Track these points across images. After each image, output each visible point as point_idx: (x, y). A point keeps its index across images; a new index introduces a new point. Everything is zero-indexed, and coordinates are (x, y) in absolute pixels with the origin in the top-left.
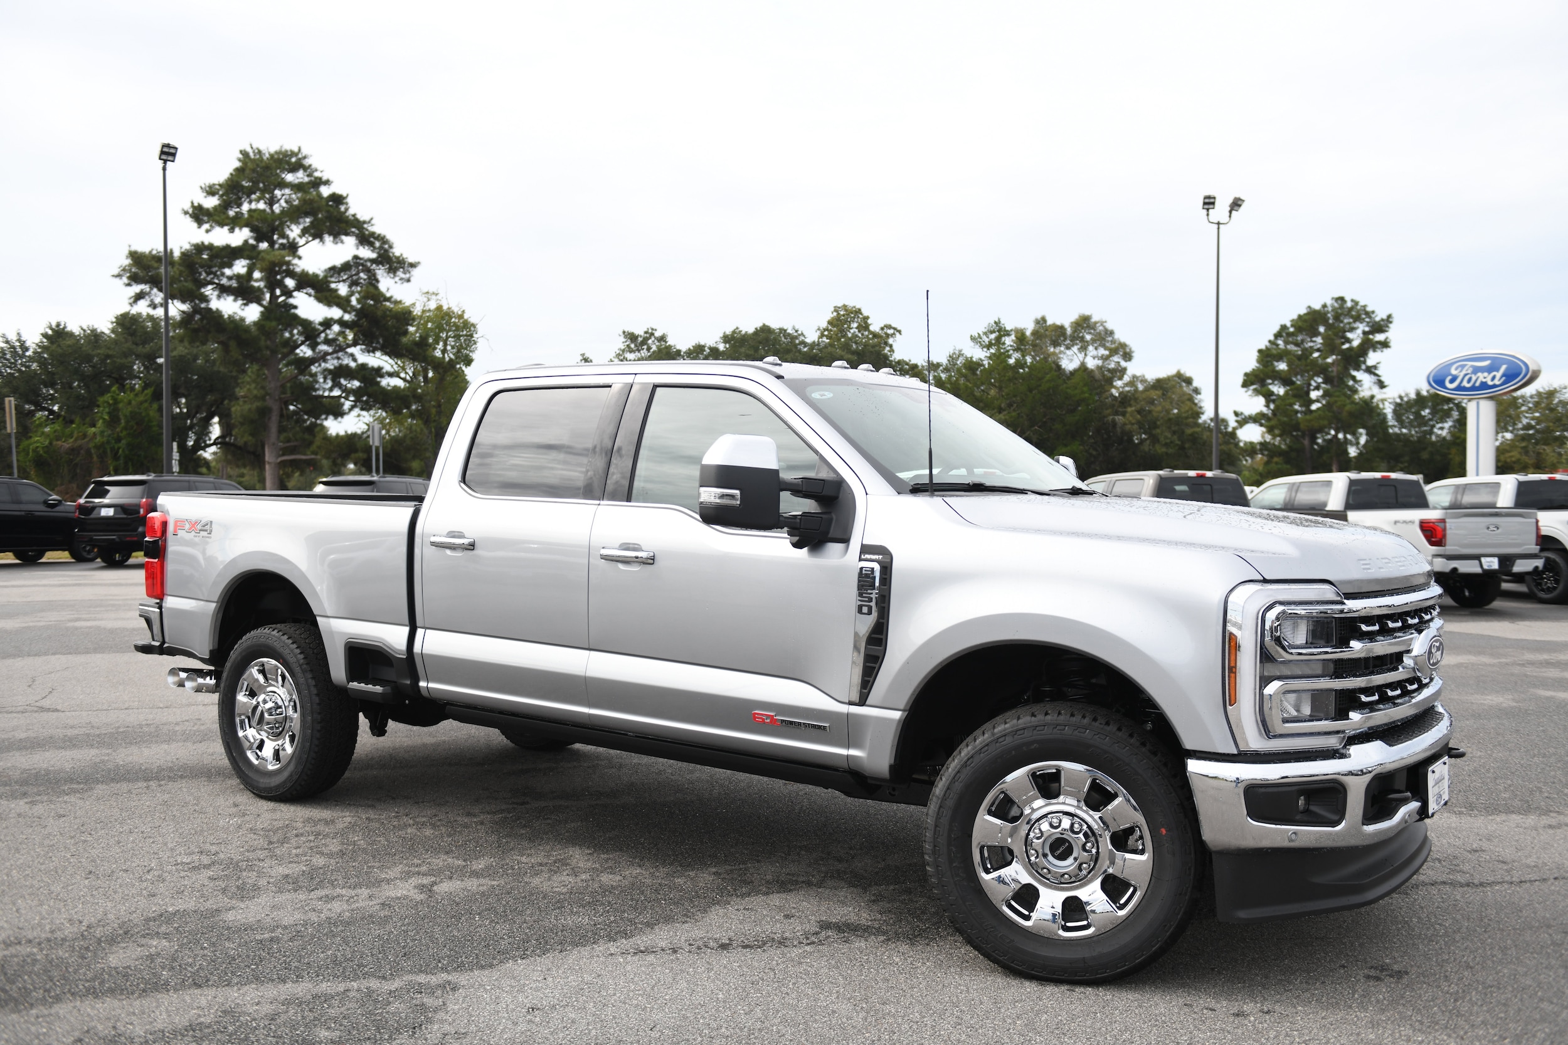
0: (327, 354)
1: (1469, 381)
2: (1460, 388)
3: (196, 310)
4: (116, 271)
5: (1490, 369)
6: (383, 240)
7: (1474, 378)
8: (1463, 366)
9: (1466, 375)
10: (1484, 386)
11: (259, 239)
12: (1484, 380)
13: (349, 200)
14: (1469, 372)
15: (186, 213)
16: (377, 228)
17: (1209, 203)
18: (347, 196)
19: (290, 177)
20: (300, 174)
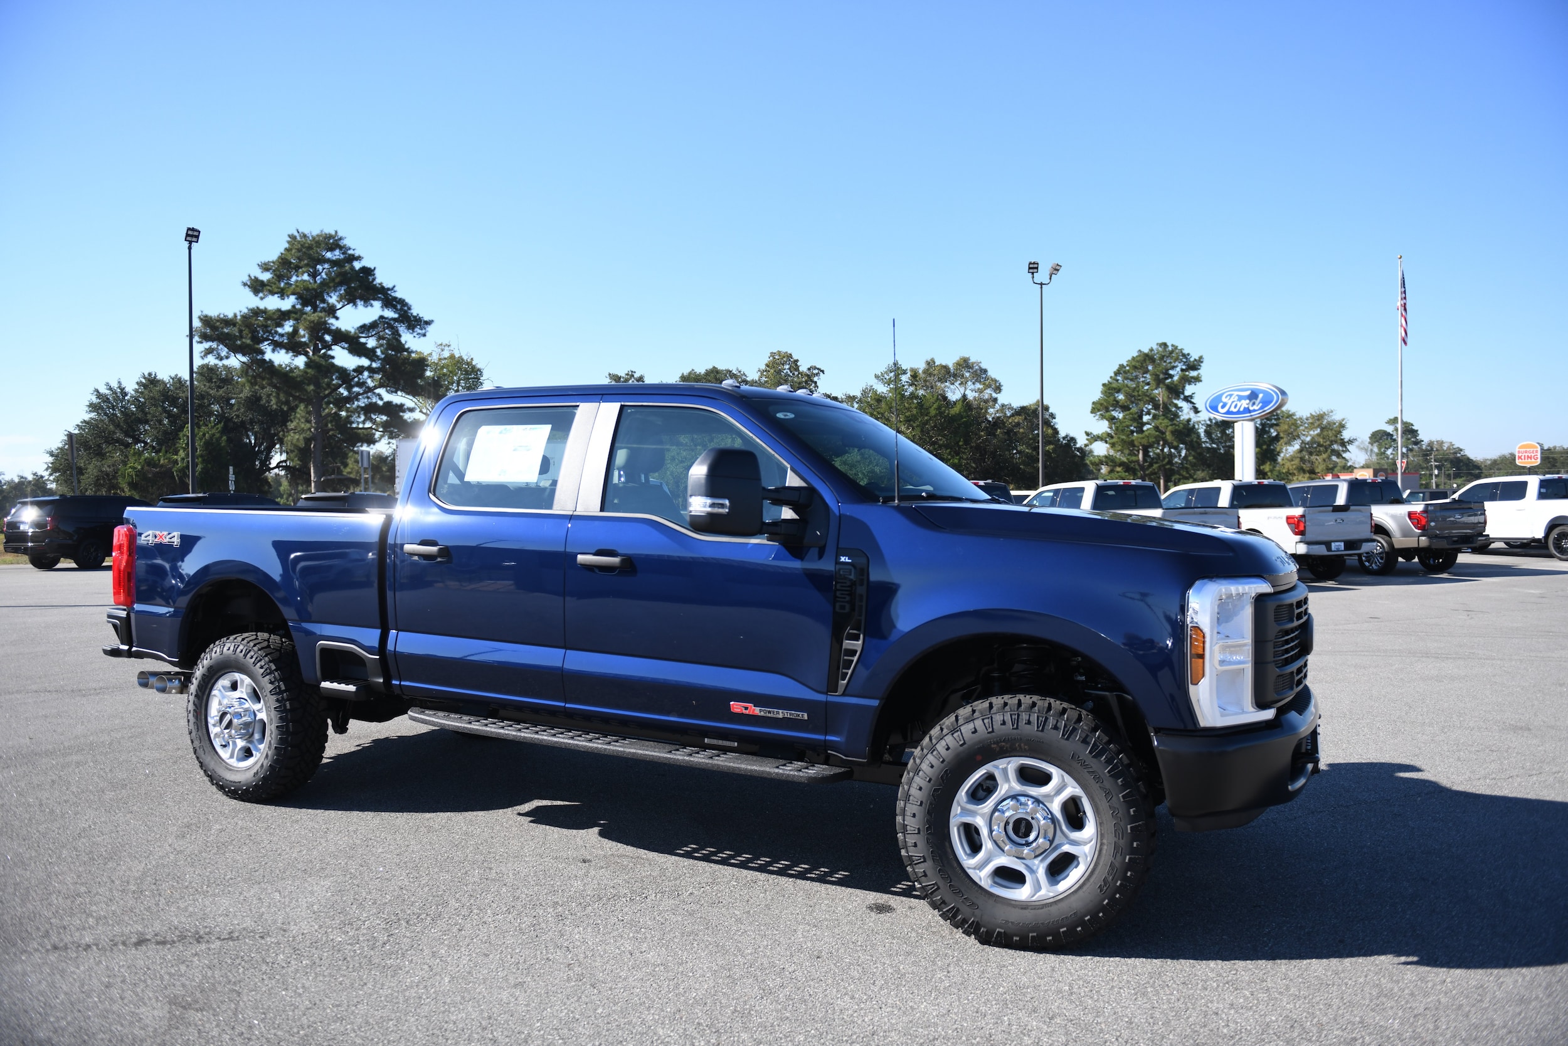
0: (358, 394)
1: (1235, 407)
2: (1228, 412)
3: (254, 361)
5: (1250, 398)
6: (402, 302)
7: (1239, 404)
8: (1231, 395)
9: (1233, 402)
10: (1246, 410)
11: (304, 304)
12: (1247, 406)
13: (376, 272)
14: (1235, 399)
15: (245, 284)
16: (399, 294)
17: (1033, 268)
18: (375, 268)
19: (329, 255)
20: (337, 252)
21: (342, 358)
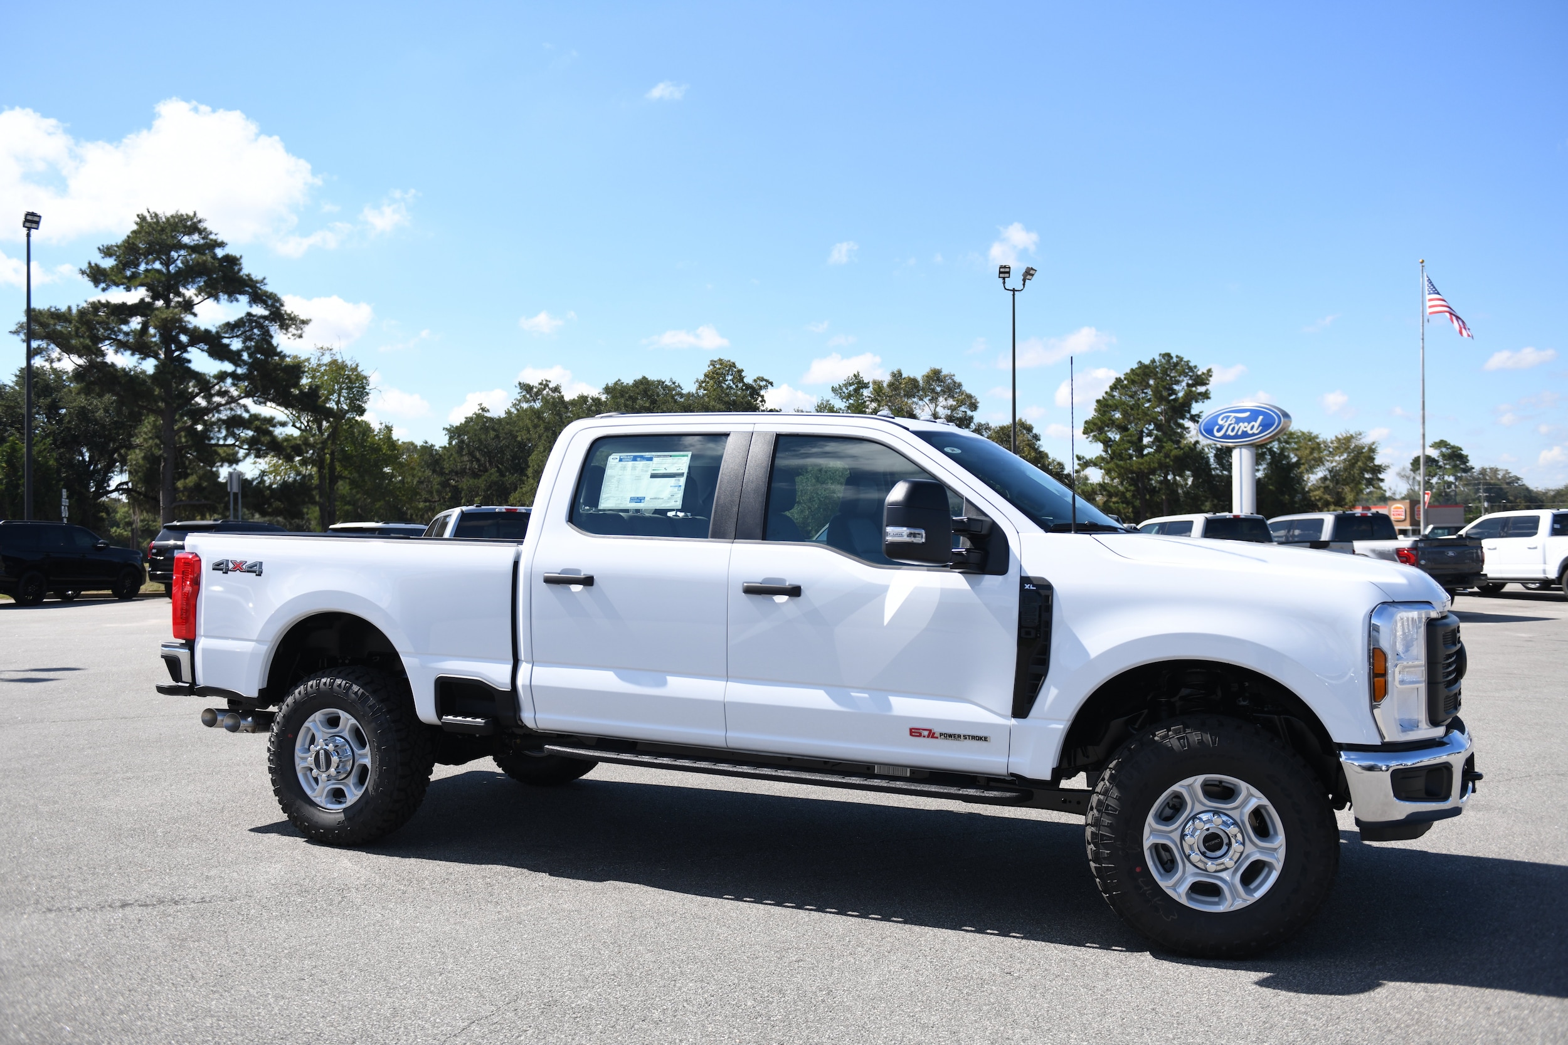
0: (220, 405)
1: (1233, 430)
2: (1225, 436)
3: (92, 365)
4: (13, 328)
5: (1248, 420)
6: (275, 298)
7: (1237, 427)
8: (1228, 417)
9: (1230, 425)
10: (1245, 434)
11: (155, 297)
12: (1245, 429)
13: (243, 261)
14: (1233, 422)
15: (83, 272)
16: (270, 288)
17: (1004, 272)
18: (241, 257)
19: (186, 240)
20: (196, 237)
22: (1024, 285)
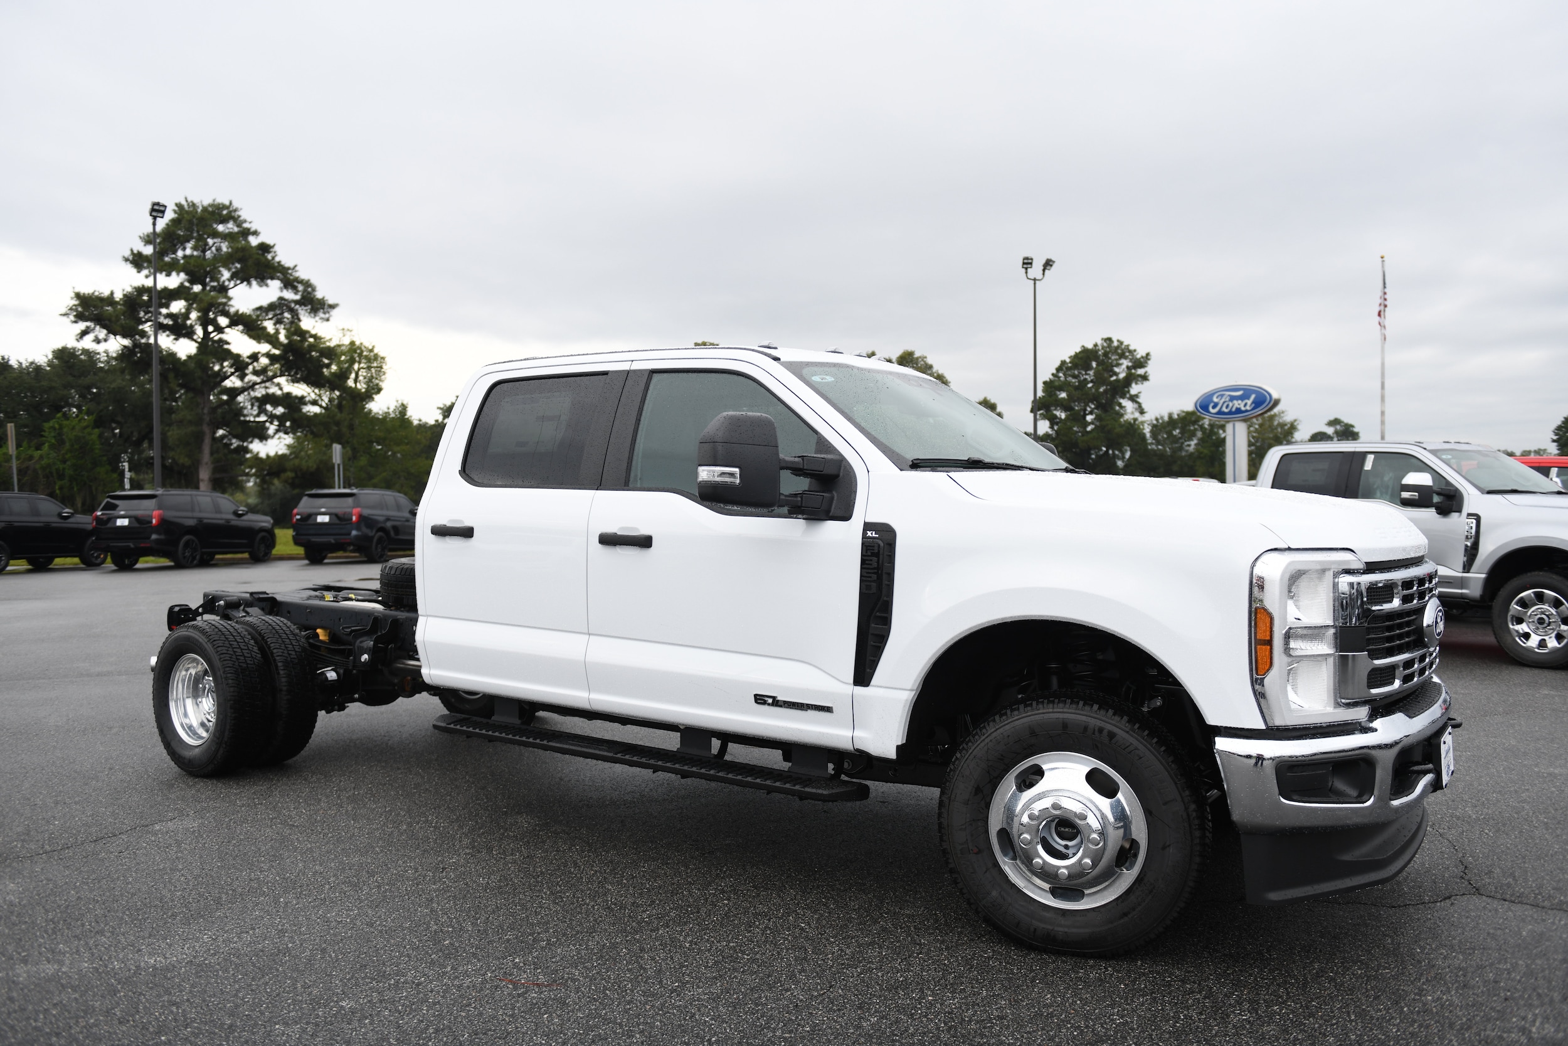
0: (255, 384)
1: (1227, 407)
2: (1220, 412)
3: (136, 345)
4: (64, 311)
5: (1242, 398)
6: (307, 284)
7: (1231, 404)
8: (1222, 396)
9: (1224, 402)
10: (1238, 411)
11: (193, 282)
12: (1238, 406)
13: (276, 248)
15: (126, 260)
16: (302, 274)
17: (1027, 263)
18: (274, 245)
19: (221, 228)
20: (231, 225)
21: (239, 343)
22: (1043, 274)
